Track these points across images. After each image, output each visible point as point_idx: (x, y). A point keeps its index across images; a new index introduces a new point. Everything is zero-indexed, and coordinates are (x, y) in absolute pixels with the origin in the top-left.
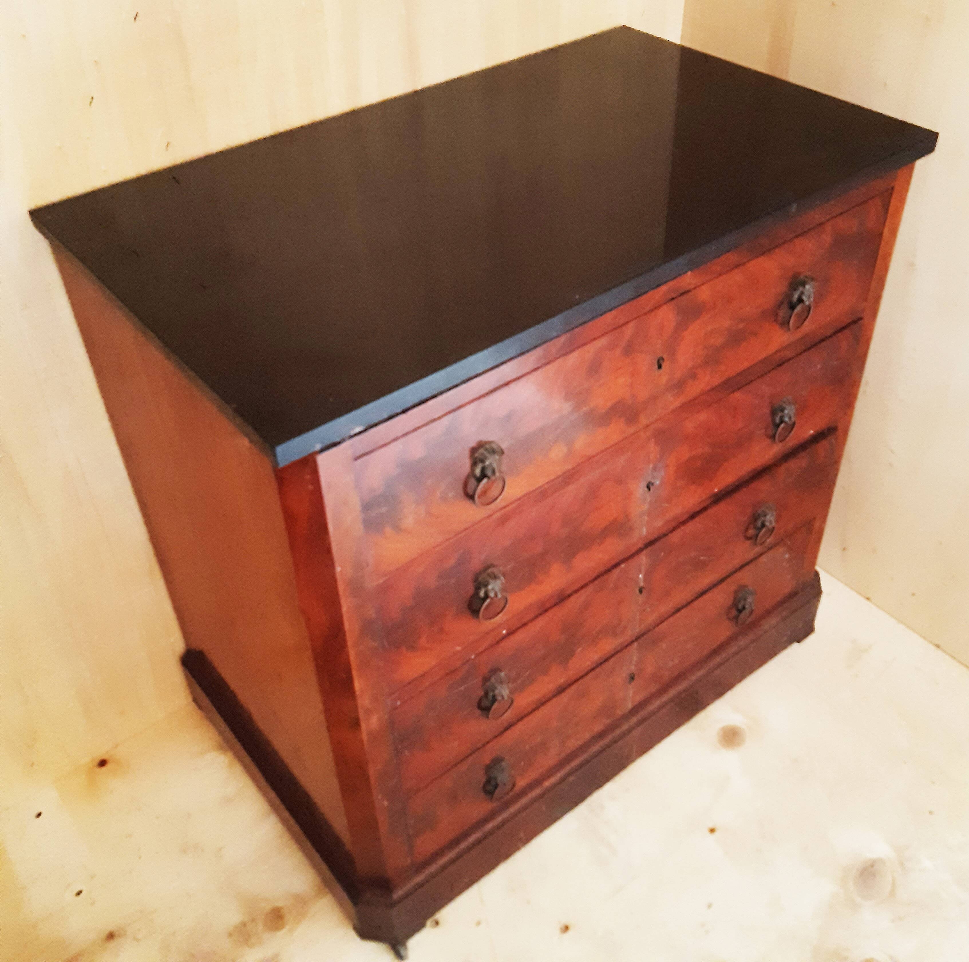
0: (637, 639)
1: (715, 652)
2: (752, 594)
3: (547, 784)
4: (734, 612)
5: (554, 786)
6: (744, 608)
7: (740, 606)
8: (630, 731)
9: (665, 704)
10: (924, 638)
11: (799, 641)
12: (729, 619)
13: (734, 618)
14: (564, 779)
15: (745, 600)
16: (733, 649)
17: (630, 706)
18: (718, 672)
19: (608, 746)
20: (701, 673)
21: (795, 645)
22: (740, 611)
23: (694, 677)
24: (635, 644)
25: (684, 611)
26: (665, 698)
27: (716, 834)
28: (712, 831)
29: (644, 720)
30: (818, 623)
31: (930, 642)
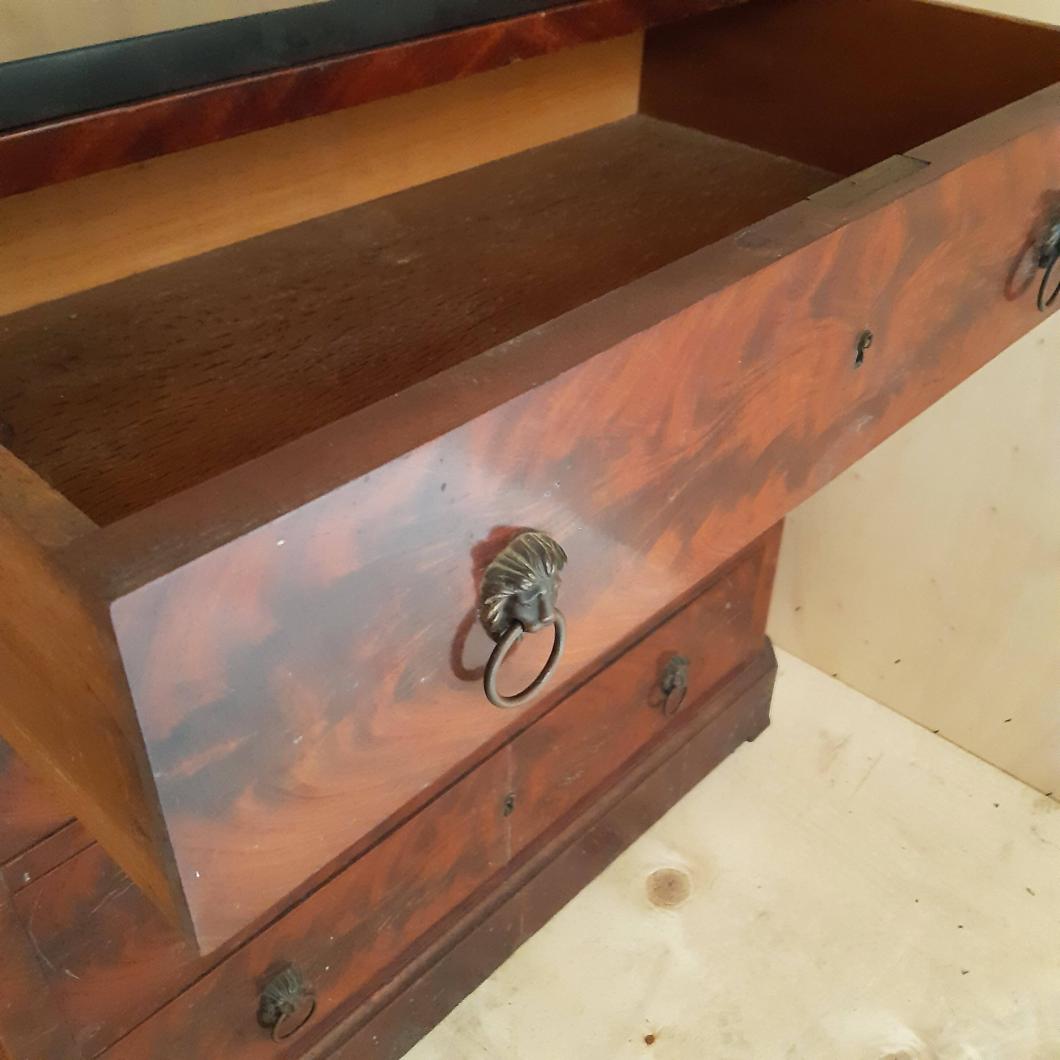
0: (512, 739)
1: (633, 761)
2: (683, 663)
3: (376, 997)
4: (658, 696)
5: (390, 999)
6: (673, 687)
7: (667, 682)
8: (510, 895)
9: (566, 845)
10: (917, 723)
11: (750, 739)
12: (652, 706)
13: (658, 705)
14: (407, 984)
15: (674, 673)
16: (662, 751)
17: (509, 853)
18: (642, 788)
19: (479, 922)
20: (616, 792)
21: (746, 745)
22: (667, 693)
23: (606, 800)
24: (509, 747)
25: (583, 689)
26: (565, 835)
27: (657, 1042)
28: (650, 1040)
29: (532, 876)
30: (774, 712)
31: (926, 728)
